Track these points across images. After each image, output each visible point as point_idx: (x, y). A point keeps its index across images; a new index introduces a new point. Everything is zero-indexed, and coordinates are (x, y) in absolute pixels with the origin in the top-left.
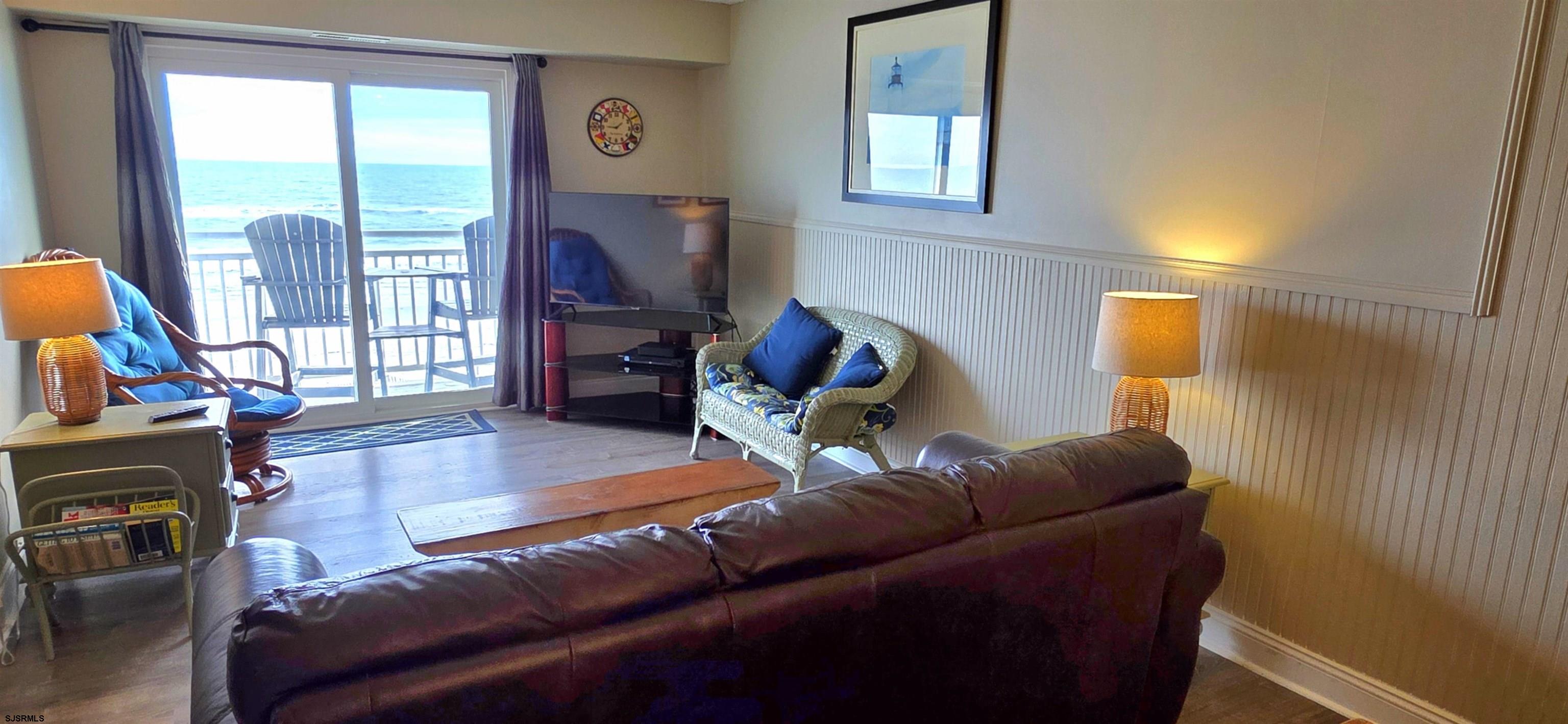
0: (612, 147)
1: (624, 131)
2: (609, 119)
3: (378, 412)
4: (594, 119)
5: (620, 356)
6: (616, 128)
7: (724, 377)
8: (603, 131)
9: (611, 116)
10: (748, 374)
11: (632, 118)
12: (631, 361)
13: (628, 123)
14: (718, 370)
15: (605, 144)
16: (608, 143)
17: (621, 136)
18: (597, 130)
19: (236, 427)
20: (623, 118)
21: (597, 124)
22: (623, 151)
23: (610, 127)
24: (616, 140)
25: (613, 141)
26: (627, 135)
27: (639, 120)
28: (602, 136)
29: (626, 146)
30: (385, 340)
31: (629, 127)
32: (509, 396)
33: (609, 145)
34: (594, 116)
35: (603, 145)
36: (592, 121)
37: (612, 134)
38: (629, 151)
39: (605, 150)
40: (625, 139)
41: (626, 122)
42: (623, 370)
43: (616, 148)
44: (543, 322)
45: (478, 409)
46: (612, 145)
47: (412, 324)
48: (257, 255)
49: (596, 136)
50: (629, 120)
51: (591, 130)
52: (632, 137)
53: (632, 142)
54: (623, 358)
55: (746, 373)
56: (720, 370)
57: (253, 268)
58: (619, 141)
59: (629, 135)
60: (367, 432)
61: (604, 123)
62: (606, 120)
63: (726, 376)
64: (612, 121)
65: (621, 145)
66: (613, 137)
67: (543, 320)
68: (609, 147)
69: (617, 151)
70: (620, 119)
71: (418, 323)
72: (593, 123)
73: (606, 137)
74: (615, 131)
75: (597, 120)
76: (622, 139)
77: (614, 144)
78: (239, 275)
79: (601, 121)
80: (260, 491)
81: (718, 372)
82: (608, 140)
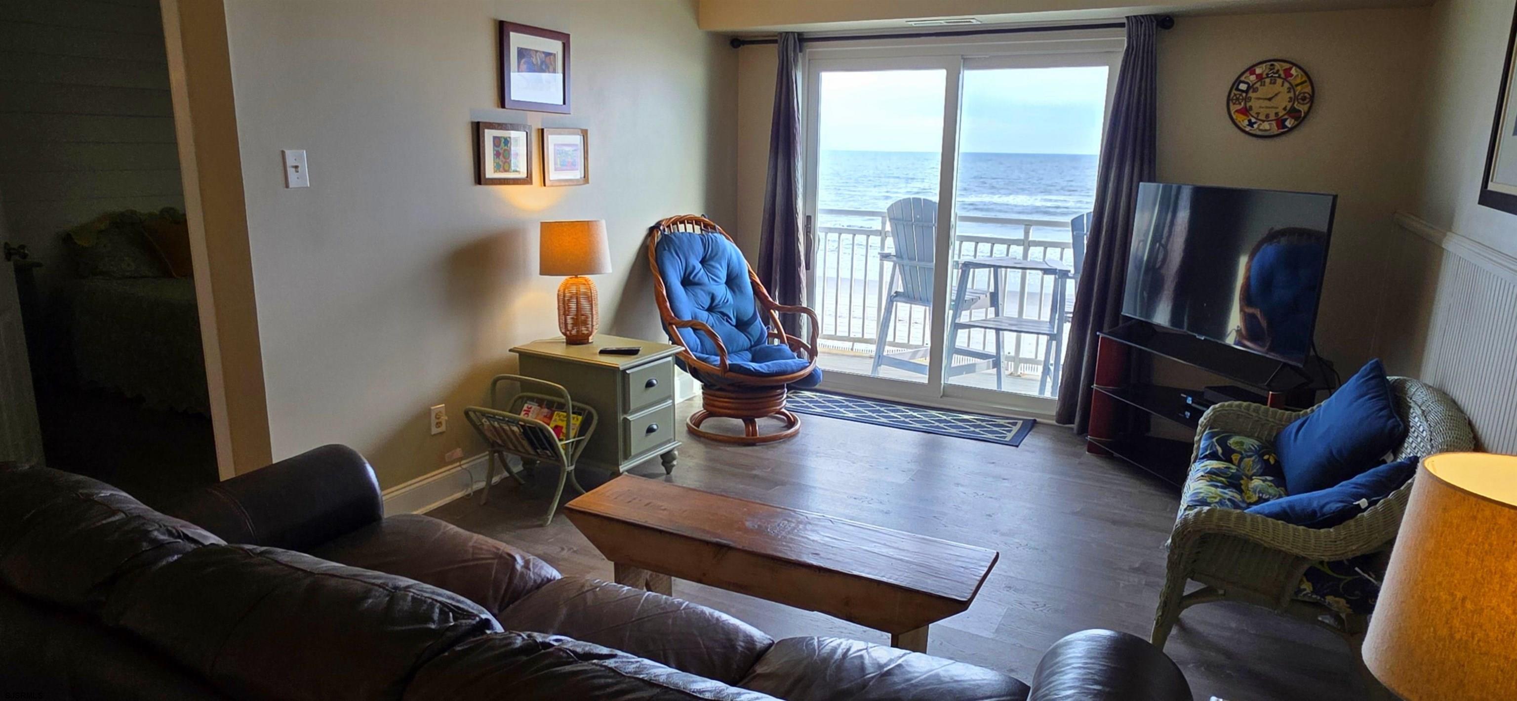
0: (1259, 126)
1: (1283, 102)
2: (1260, 88)
3: (945, 399)
4: (1237, 89)
5: (1183, 395)
6: (1270, 99)
7: (1217, 451)
8: (1248, 104)
9: (1263, 84)
10: (1266, 457)
11: (1297, 85)
12: (1194, 405)
13: (1289, 92)
14: (1214, 440)
15: (1250, 121)
16: (1253, 120)
17: (1274, 111)
18: (1240, 104)
19: (726, 375)
20: (1283, 86)
21: (1241, 95)
22: (1275, 130)
23: (1259, 99)
24: (1267, 116)
25: (1262, 117)
26: (1285, 109)
27: (1310, 87)
28: (1245, 111)
29: (1281, 123)
30: (1005, 332)
31: (1291, 98)
32: (1066, 415)
33: (1255, 123)
34: (1238, 85)
35: (1246, 122)
36: (1234, 91)
37: (1261, 107)
38: (1286, 130)
39: (1248, 129)
40: (1280, 115)
41: (1286, 90)
42: (1184, 414)
43: (1266, 126)
44: (1099, 336)
45: (1038, 420)
46: (1259, 122)
47: (1037, 319)
48: (895, 234)
49: (1237, 111)
50: (1292, 88)
51: (1231, 104)
52: (1293, 112)
53: (1292, 117)
54: (1186, 399)
55: (1261, 456)
56: (1217, 441)
57: (890, 246)
58: (1272, 117)
59: (1288, 108)
60: (915, 414)
61: (1251, 94)
62: (1255, 90)
63: (1220, 450)
64: (1266, 90)
65: (1274, 123)
66: (1263, 112)
67: (1098, 333)
68: (1255, 126)
69: (1266, 130)
70: (1281, 87)
71: (1042, 319)
72: (1235, 95)
73: (1253, 113)
74: (1267, 103)
75: (1243, 91)
76: (1277, 114)
77: (1263, 121)
78: (879, 250)
79: (1247, 92)
80: (753, 435)
81: (1213, 442)
82: (1256, 116)
